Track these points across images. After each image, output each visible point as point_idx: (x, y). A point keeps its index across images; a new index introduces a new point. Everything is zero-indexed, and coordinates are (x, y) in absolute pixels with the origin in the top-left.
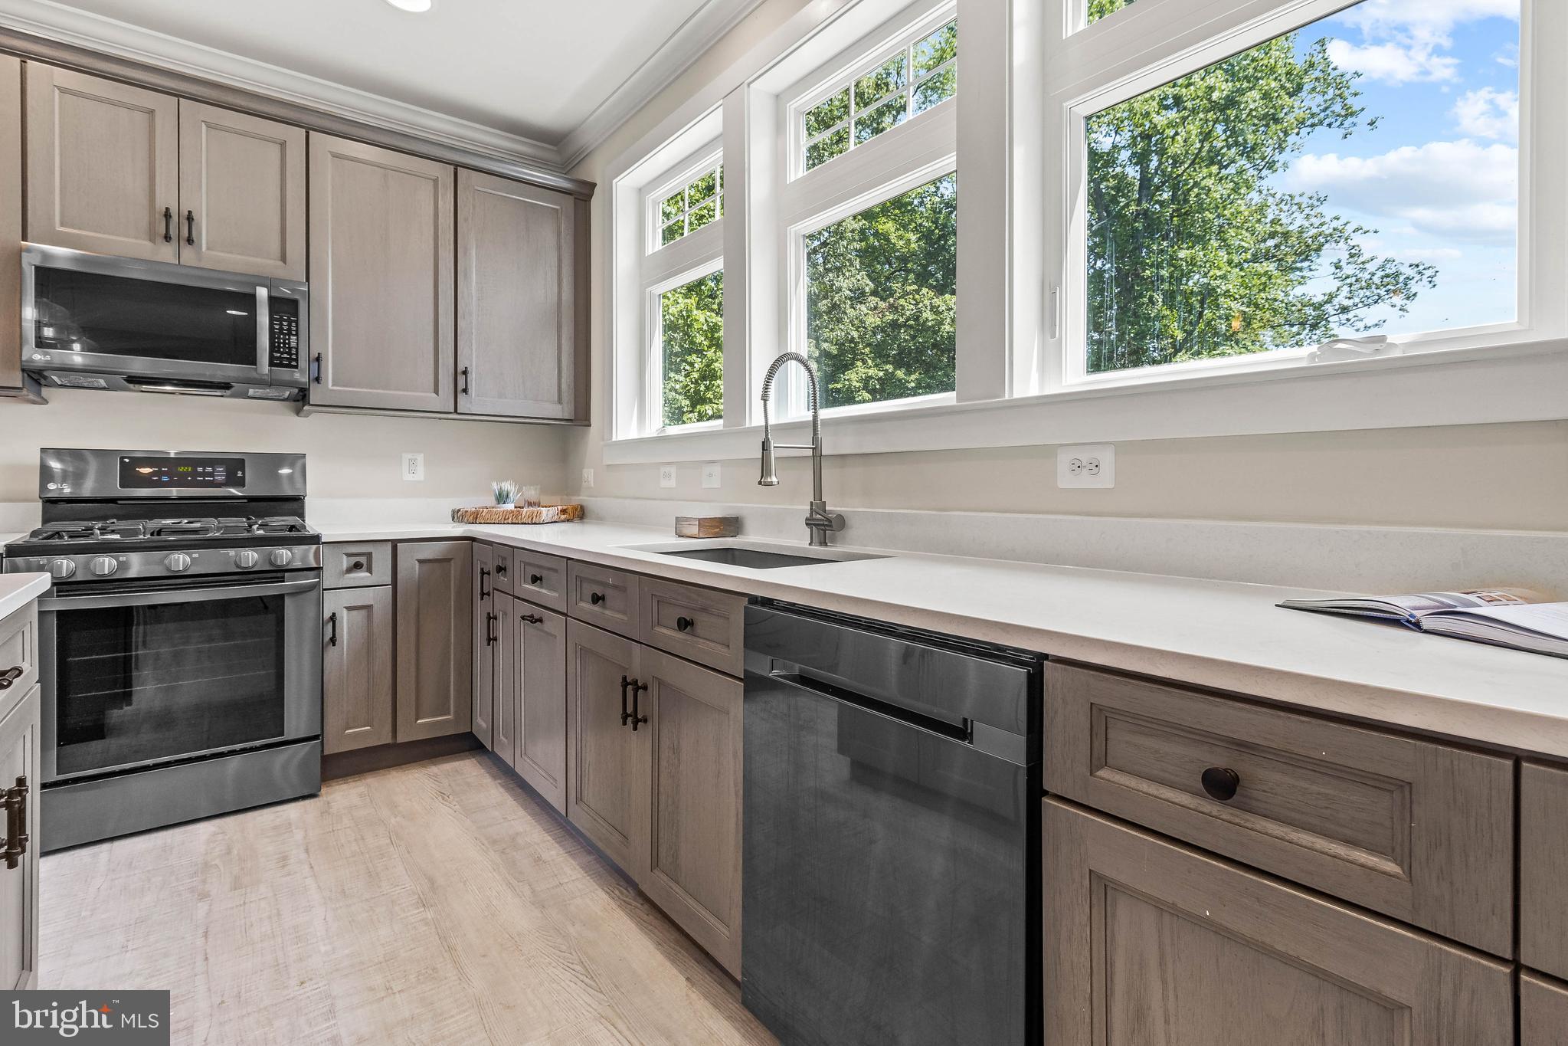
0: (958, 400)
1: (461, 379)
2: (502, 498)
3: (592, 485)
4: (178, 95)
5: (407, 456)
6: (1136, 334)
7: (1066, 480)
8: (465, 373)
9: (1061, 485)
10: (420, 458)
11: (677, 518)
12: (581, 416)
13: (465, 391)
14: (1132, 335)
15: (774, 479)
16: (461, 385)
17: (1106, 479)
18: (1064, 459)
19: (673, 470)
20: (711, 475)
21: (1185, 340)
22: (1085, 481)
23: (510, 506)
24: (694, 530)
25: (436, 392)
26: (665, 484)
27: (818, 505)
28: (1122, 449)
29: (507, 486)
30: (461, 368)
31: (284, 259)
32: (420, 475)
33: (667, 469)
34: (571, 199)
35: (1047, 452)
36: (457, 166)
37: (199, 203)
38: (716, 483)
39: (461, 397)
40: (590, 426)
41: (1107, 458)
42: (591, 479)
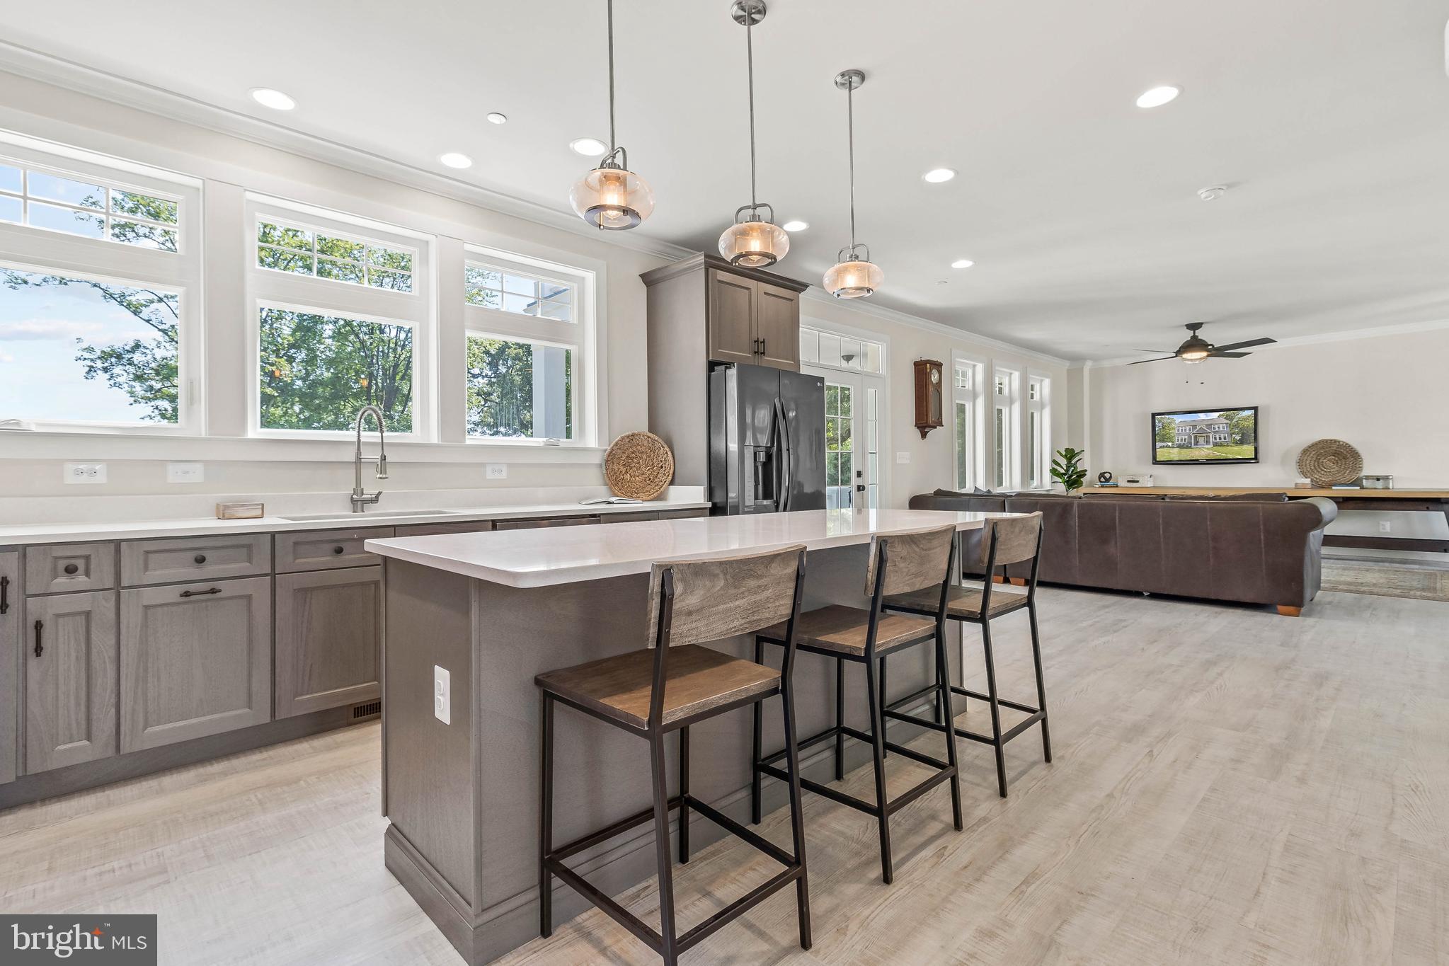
7: (490, 475)
9: (488, 478)
11: (220, 505)
17: (504, 475)
18: (489, 469)
20: (186, 472)
22: (497, 476)
27: (358, 490)
28: (510, 465)
35: (483, 465)
38: (196, 478)
41: (504, 469)
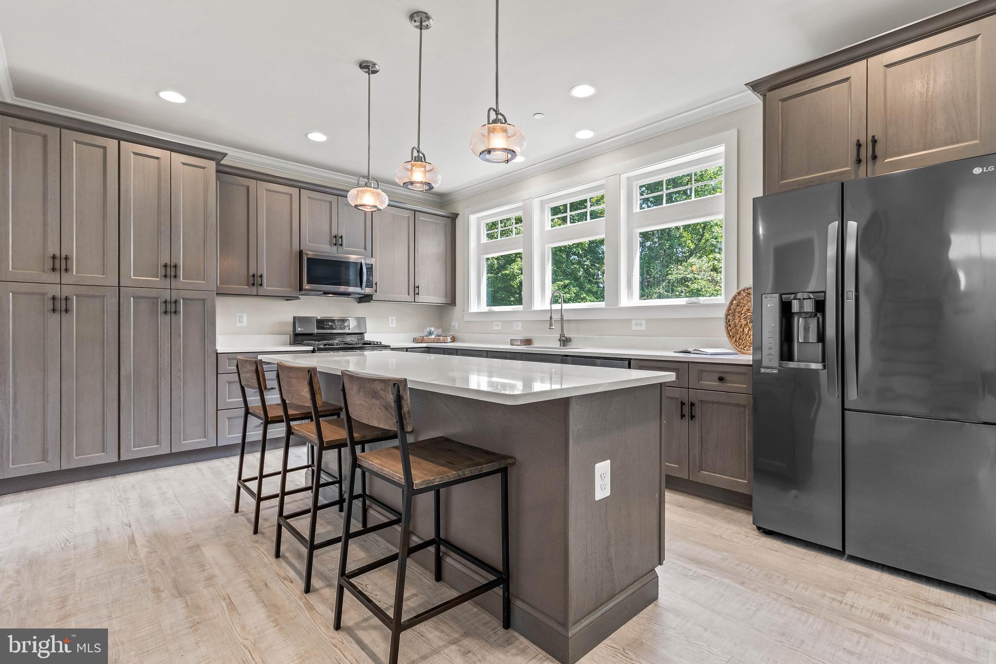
0: (606, 305)
1: (417, 289)
2: (430, 333)
3: (457, 328)
4: (338, 195)
5: (391, 318)
6: (670, 246)
7: (634, 328)
8: (418, 287)
10: (394, 318)
11: (511, 340)
12: (452, 302)
13: (418, 294)
14: (667, 247)
15: (553, 327)
16: (417, 292)
17: (643, 328)
18: (634, 322)
19: (500, 323)
20: (517, 325)
21: (695, 249)
22: (638, 328)
23: (433, 337)
24: (519, 343)
25: (409, 295)
26: (495, 328)
27: (562, 335)
28: (647, 320)
29: (433, 329)
30: (416, 285)
31: (365, 249)
32: (394, 325)
33: (497, 323)
34: (450, 219)
35: (630, 321)
36: (415, 211)
37: (342, 232)
38: (520, 328)
39: (416, 296)
40: (456, 306)
41: (644, 322)
42: (457, 326)
